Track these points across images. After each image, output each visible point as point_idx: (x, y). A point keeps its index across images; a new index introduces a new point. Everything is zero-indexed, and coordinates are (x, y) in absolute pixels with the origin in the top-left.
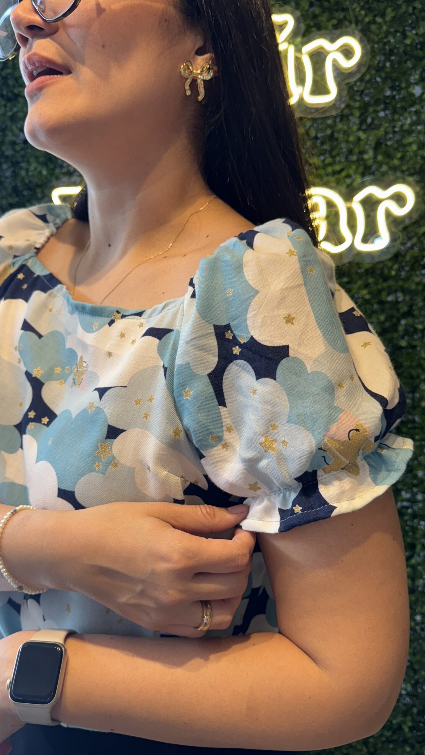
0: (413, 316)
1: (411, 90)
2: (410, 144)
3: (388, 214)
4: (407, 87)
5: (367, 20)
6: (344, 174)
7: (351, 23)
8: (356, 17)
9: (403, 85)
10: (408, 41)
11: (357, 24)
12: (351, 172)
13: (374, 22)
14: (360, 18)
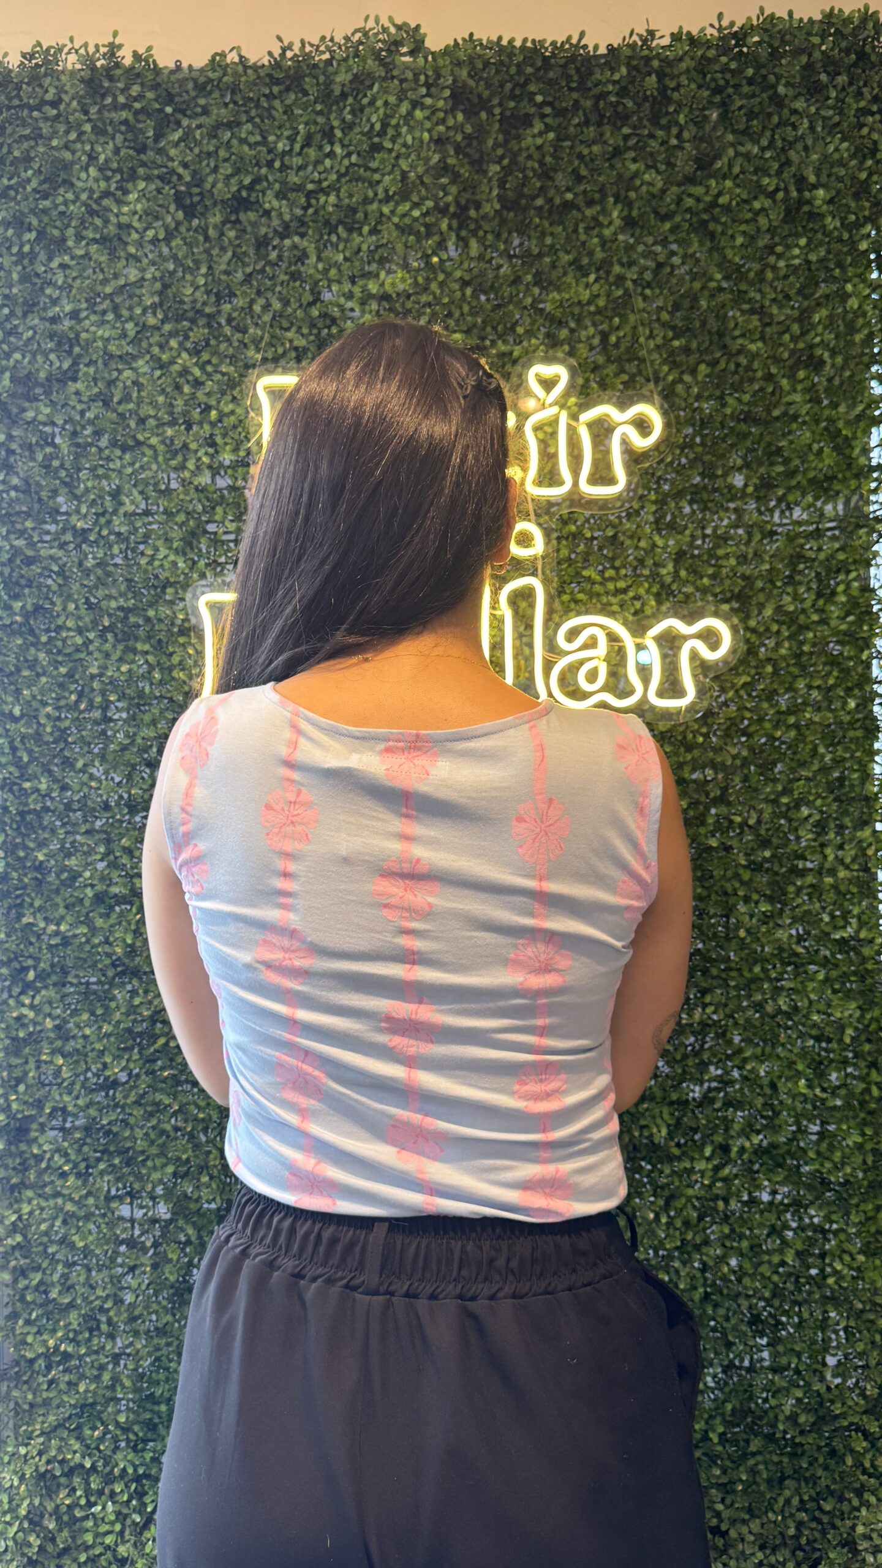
0: (729, 804)
1: (729, 480)
2: (727, 556)
3: (694, 656)
4: (725, 475)
5: (670, 378)
6: (631, 594)
7: (648, 380)
8: (656, 372)
9: (720, 472)
10: (728, 411)
11: (656, 382)
12: (642, 591)
13: (681, 381)
14: (662, 375)
